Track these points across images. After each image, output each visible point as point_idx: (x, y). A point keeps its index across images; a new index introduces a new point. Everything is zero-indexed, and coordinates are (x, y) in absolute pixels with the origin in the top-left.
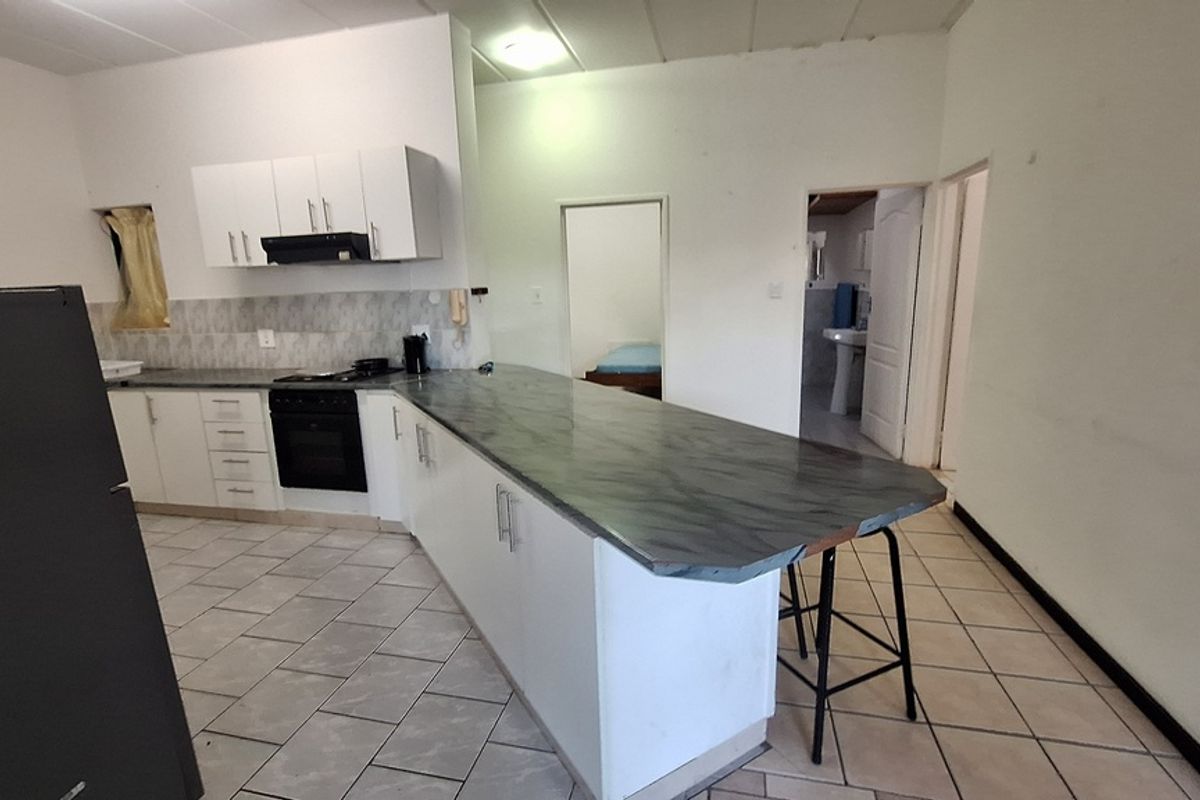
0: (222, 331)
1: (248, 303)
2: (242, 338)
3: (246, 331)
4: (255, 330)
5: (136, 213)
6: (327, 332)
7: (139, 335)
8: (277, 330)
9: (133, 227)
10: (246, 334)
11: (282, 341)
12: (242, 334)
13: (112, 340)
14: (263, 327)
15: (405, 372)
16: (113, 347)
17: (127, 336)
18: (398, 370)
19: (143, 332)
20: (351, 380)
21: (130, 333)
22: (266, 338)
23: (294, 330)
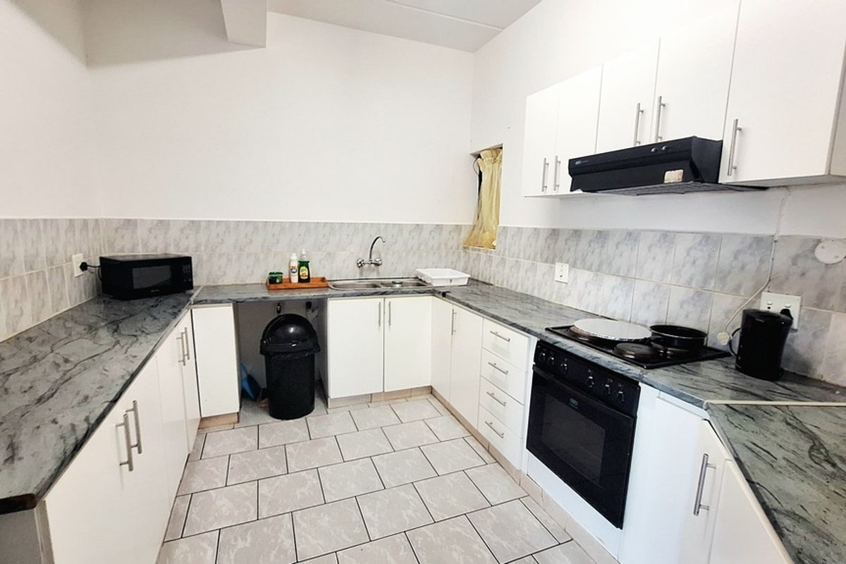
0: (529, 259)
1: (554, 233)
2: (542, 267)
3: (546, 261)
4: (553, 262)
5: (494, 152)
6: (625, 278)
7: (477, 252)
8: (573, 266)
9: (490, 165)
10: (545, 264)
11: (575, 278)
12: (542, 264)
13: (462, 254)
14: (561, 260)
15: (732, 362)
16: (462, 259)
17: (471, 252)
18: (716, 354)
19: (479, 250)
20: (639, 361)
21: (472, 249)
22: (562, 271)
23: (590, 269)
